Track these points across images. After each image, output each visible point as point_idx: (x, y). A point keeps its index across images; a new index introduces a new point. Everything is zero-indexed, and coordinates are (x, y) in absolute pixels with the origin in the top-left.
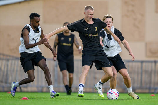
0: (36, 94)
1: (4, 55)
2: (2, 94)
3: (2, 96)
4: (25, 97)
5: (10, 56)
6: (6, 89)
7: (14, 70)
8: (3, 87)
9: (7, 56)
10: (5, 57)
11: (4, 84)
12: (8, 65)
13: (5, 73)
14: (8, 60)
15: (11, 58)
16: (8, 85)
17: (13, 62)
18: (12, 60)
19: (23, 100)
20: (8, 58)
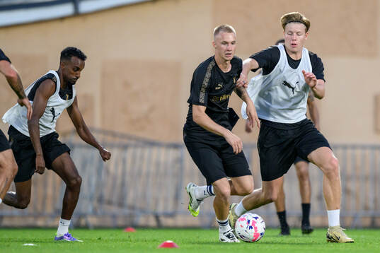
0: (197, 233)
1: (114, 135)
2: (111, 235)
3: (111, 238)
4: (169, 241)
5: (130, 138)
6: (120, 222)
7: (139, 174)
8: (114, 217)
9: (123, 136)
10: (118, 140)
11: (114, 209)
12: (124, 161)
13: (119, 181)
14: (125, 147)
15: (133, 142)
16: (127, 211)
17: (139, 151)
18: (136, 146)
19: (163, 248)
20: (125, 141)
